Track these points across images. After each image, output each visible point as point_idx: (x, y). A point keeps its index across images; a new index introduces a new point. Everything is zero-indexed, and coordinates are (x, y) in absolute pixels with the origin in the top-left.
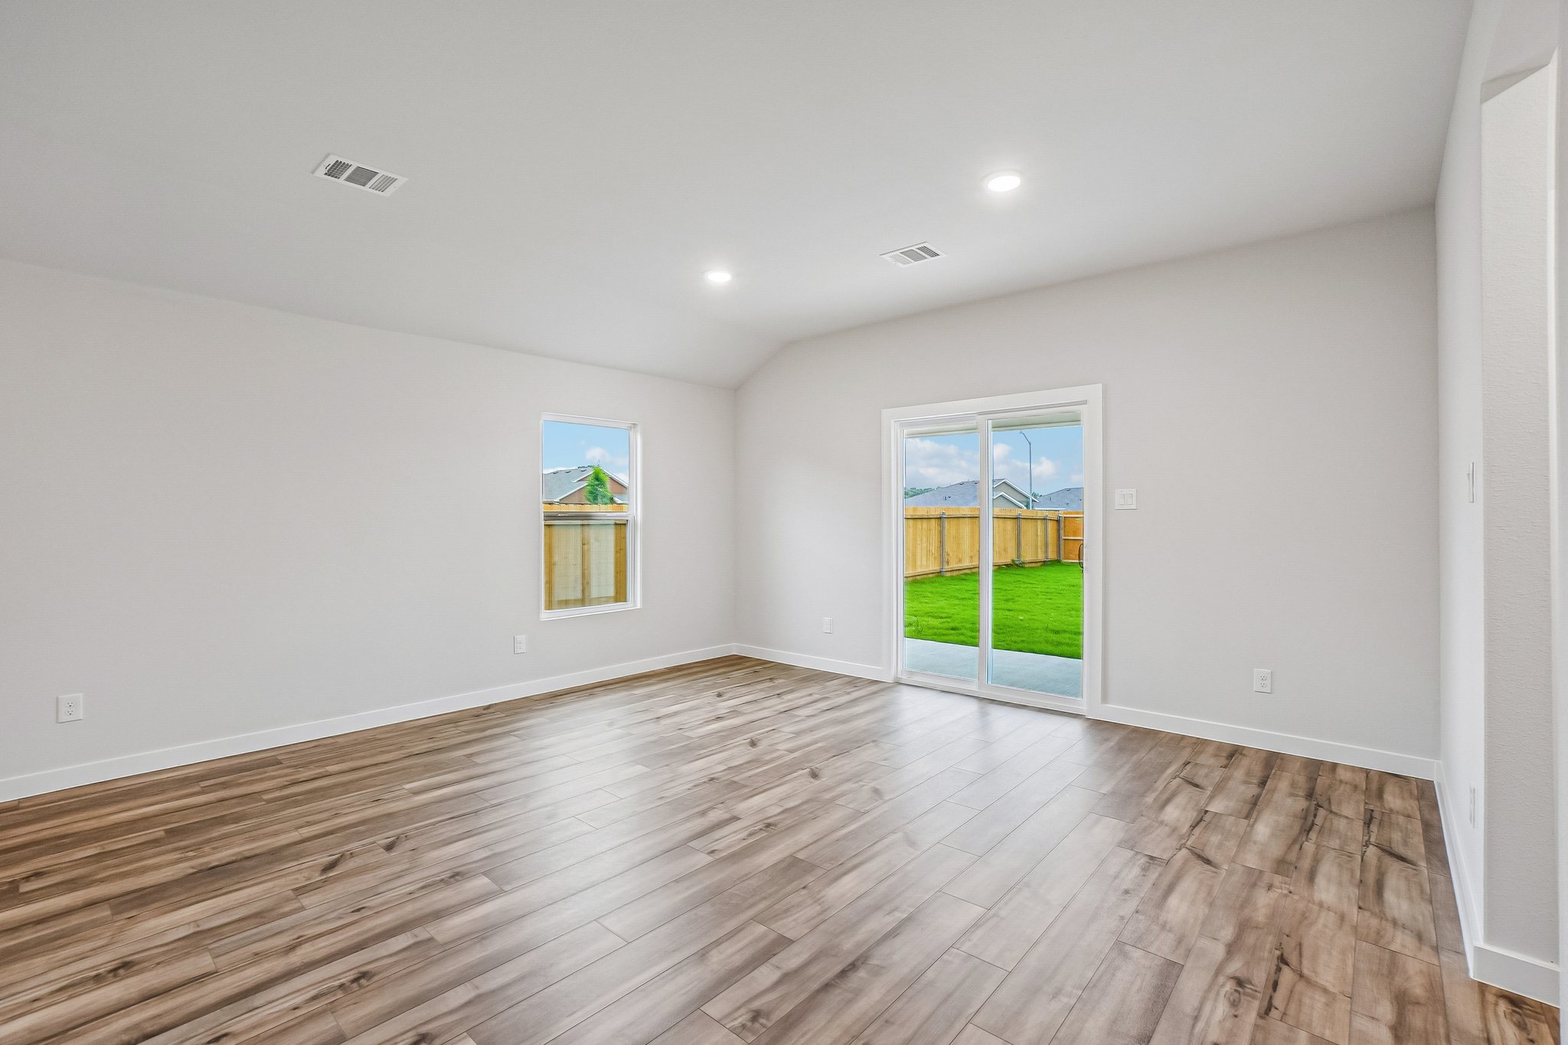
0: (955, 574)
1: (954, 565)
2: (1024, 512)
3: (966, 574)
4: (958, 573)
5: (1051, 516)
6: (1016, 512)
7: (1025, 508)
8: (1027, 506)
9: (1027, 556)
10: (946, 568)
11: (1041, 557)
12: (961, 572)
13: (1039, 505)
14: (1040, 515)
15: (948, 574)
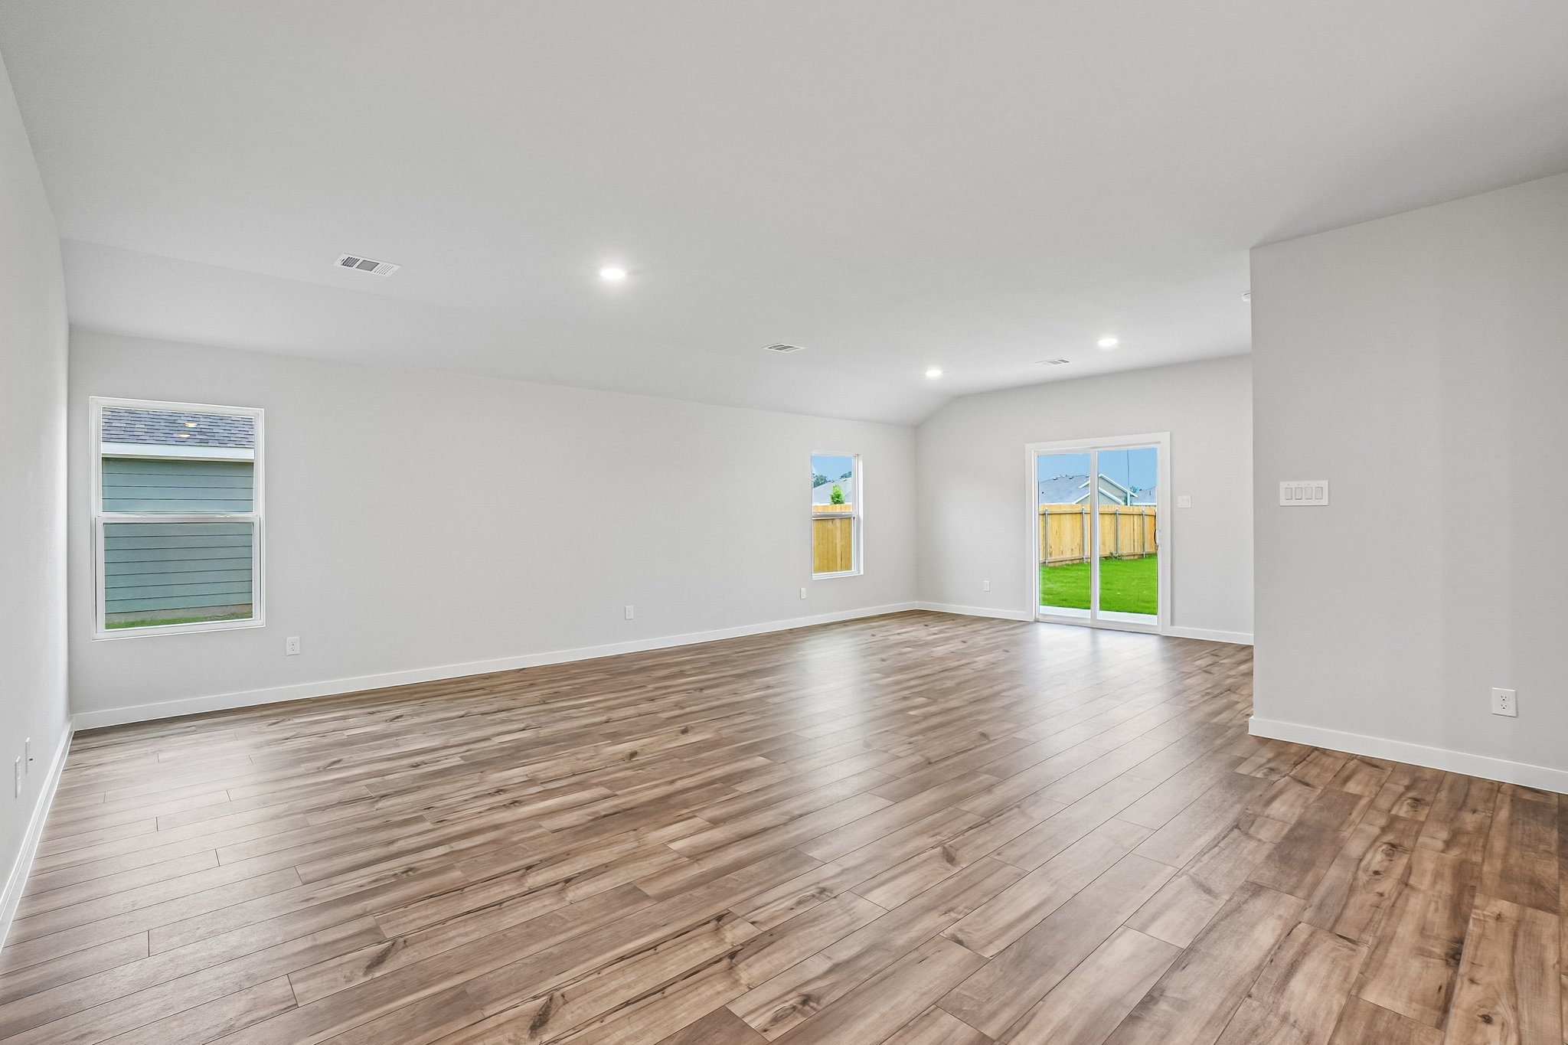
0: (1057, 564)
1: (1056, 557)
2: (1122, 508)
3: (1068, 565)
4: (1061, 563)
5: (1147, 511)
6: (1113, 508)
7: (1123, 503)
8: (1126, 501)
9: (1126, 549)
10: (1050, 559)
11: (1138, 551)
12: (1064, 563)
13: (1138, 500)
14: (1136, 511)
15: (1052, 565)
